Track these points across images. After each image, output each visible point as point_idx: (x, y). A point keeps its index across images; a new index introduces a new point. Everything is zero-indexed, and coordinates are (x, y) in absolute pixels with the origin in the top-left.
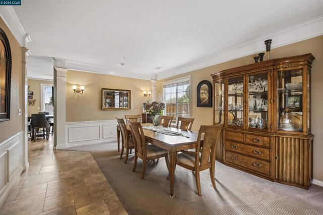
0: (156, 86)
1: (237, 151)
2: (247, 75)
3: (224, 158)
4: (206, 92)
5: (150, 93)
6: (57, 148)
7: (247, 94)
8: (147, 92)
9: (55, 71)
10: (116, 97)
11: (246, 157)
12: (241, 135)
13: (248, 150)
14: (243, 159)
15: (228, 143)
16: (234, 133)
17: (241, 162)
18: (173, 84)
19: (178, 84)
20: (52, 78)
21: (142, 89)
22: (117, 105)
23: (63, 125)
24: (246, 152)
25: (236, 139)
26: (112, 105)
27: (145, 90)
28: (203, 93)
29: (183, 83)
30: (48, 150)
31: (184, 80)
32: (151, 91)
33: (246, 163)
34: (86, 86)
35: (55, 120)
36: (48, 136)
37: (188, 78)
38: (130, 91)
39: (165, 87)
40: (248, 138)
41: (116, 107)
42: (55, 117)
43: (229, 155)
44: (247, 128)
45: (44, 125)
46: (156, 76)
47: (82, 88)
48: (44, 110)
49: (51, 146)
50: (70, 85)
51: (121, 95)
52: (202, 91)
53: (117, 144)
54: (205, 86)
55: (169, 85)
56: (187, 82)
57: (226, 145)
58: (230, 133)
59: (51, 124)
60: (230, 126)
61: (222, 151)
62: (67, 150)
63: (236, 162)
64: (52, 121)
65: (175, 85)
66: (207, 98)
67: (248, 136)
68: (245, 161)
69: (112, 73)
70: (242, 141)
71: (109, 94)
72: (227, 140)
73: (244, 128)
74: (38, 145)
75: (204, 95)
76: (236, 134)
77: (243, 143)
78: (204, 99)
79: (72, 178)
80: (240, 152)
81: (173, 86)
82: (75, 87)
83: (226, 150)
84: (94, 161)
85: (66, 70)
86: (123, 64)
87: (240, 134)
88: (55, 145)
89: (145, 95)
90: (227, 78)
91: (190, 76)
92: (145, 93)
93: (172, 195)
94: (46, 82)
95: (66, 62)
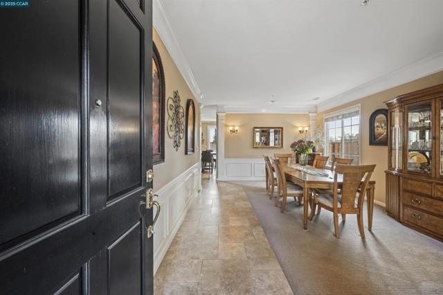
0: (316, 120)
1: (421, 207)
2: (438, 100)
3: (401, 216)
4: (383, 125)
5: (307, 129)
6: (219, 179)
7: (437, 128)
8: (304, 127)
9: (217, 115)
10: (271, 134)
11: (435, 218)
12: (428, 185)
13: (439, 208)
14: (431, 220)
15: (407, 194)
16: (416, 182)
17: (427, 224)
18: (338, 116)
19: (344, 116)
20: (215, 120)
21: (297, 125)
22: (272, 144)
23: (222, 161)
24: (435, 209)
25: (419, 190)
26: (267, 143)
27: (301, 126)
28: (378, 127)
29: (350, 115)
30: (212, 180)
31: (353, 110)
32: (309, 126)
33: (435, 226)
34: (240, 126)
35: (217, 157)
36: (212, 169)
37: (357, 108)
38: (282, 128)
39: (327, 120)
40: (439, 190)
41: (271, 145)
42: (217, 154)
43: (409, 211)
44: (438, 176)
45: (210, 161)
46: (316, 107)
47: (237, 128)
48: (209, 149)
49: (215, 178)
50: (227, 126)
51: (276, 132)
52: (376, 124)
53: (265, 183)
54: (381, 117)
55: (332, 118)
56: (357, 113)
57: (403, 198)
58: (409, 181)
59: (215, 160)
60: (410, 172)
61: (399, 206)
62: (225, 182)
63: (420, 223)
64: (215, 157)
65: (340, 117)
66: (385, 133)
67: (439, 187)
68: (433, 222)
69: (264, 111)
70: (430, 194)
71: (265, 132)
72: (405, 191)
73: (433, 175)
74: (206, 176)
75: (380, 129)
76: (419, 183)
77: (431, 197)
78: (380, 134)
79: (227, 200)
80: (425, 209)
81: (338, 119)
82: (231, 128)
83: (404, 205)
84: (244, 193)
85: (224, 114)
86: (273, 101)
87: (426, 184)
88: (217, 177)
89: (300, 131)
90: (406, 106)
91: (360, 105)
92: (300, 129)
93: (306, 229)
94: (211, 124)
95: (226, 107)
